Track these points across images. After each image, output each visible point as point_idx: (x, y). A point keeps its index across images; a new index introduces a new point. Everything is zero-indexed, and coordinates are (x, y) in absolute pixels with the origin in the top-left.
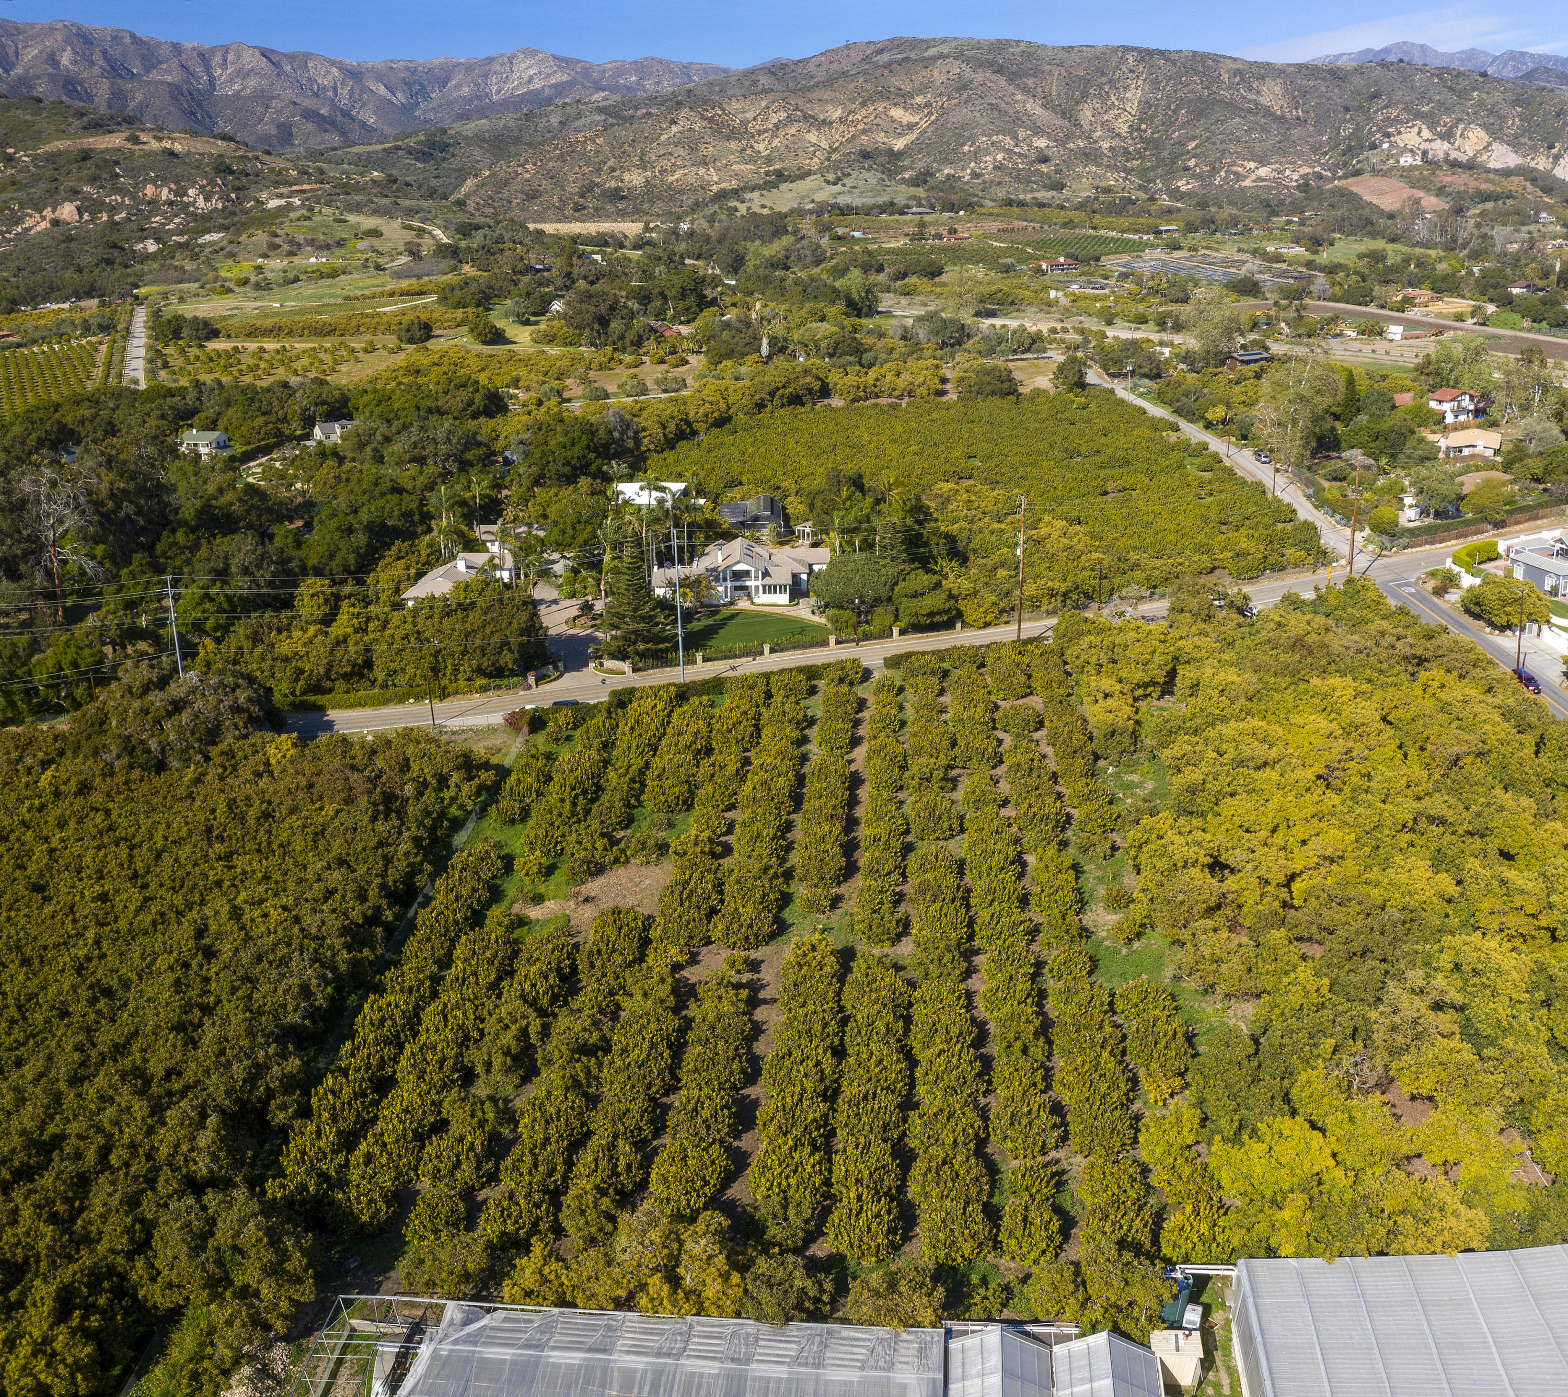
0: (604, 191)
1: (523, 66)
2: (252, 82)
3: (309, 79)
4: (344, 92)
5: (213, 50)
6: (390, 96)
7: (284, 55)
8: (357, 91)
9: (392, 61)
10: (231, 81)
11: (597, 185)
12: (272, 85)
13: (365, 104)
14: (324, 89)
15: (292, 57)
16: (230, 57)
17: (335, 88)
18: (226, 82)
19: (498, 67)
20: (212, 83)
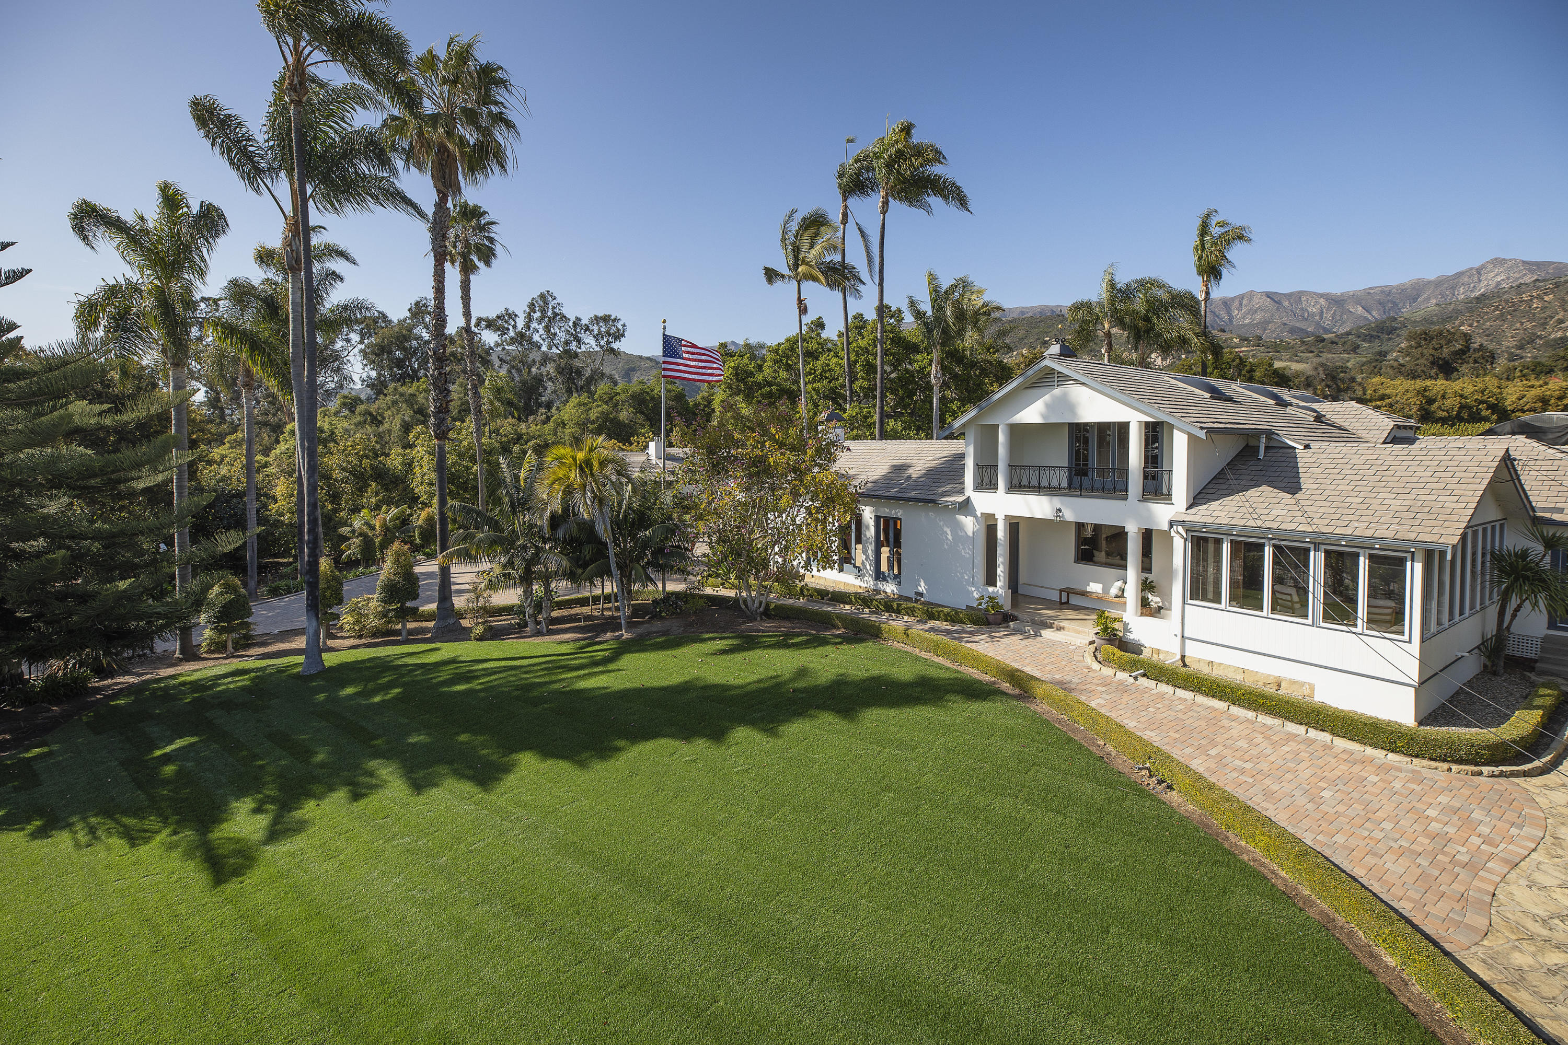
0: (1547, 342)
1: (1492, 275)
2: (1258, 317)
3: (1302, 309)
4: (1328, 315)
5: (1233, 299)
6: (1366, 314)
7: (1284, 295)
8: (1338, 314)
9: (1370, 288)
10: (1244, 317)
11: (1540, 337)
12: (1273, 315)
13: (1344, 322)
14: (1313, 315)
15: (1289, 296)
16: (1244, 302)
17: (1321, 313)
18: (1240, 318)
19: (1466, 279)
20: (1231, 320)
